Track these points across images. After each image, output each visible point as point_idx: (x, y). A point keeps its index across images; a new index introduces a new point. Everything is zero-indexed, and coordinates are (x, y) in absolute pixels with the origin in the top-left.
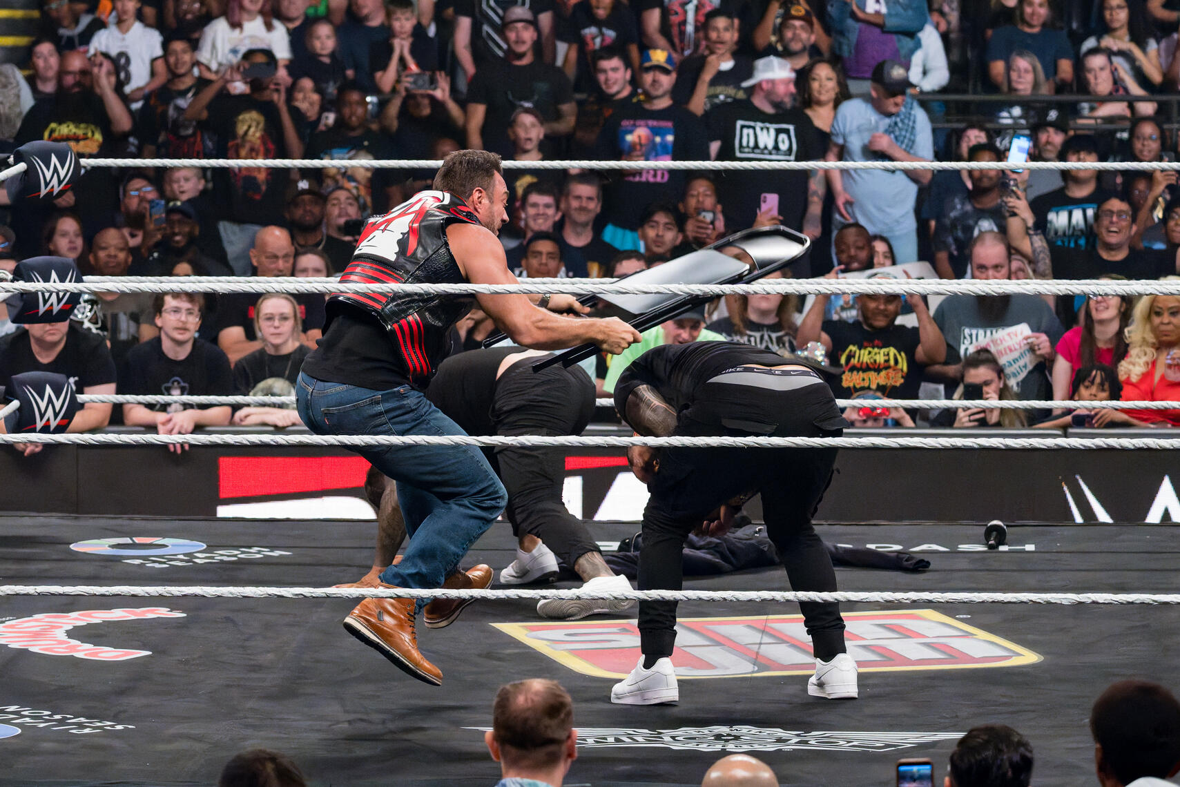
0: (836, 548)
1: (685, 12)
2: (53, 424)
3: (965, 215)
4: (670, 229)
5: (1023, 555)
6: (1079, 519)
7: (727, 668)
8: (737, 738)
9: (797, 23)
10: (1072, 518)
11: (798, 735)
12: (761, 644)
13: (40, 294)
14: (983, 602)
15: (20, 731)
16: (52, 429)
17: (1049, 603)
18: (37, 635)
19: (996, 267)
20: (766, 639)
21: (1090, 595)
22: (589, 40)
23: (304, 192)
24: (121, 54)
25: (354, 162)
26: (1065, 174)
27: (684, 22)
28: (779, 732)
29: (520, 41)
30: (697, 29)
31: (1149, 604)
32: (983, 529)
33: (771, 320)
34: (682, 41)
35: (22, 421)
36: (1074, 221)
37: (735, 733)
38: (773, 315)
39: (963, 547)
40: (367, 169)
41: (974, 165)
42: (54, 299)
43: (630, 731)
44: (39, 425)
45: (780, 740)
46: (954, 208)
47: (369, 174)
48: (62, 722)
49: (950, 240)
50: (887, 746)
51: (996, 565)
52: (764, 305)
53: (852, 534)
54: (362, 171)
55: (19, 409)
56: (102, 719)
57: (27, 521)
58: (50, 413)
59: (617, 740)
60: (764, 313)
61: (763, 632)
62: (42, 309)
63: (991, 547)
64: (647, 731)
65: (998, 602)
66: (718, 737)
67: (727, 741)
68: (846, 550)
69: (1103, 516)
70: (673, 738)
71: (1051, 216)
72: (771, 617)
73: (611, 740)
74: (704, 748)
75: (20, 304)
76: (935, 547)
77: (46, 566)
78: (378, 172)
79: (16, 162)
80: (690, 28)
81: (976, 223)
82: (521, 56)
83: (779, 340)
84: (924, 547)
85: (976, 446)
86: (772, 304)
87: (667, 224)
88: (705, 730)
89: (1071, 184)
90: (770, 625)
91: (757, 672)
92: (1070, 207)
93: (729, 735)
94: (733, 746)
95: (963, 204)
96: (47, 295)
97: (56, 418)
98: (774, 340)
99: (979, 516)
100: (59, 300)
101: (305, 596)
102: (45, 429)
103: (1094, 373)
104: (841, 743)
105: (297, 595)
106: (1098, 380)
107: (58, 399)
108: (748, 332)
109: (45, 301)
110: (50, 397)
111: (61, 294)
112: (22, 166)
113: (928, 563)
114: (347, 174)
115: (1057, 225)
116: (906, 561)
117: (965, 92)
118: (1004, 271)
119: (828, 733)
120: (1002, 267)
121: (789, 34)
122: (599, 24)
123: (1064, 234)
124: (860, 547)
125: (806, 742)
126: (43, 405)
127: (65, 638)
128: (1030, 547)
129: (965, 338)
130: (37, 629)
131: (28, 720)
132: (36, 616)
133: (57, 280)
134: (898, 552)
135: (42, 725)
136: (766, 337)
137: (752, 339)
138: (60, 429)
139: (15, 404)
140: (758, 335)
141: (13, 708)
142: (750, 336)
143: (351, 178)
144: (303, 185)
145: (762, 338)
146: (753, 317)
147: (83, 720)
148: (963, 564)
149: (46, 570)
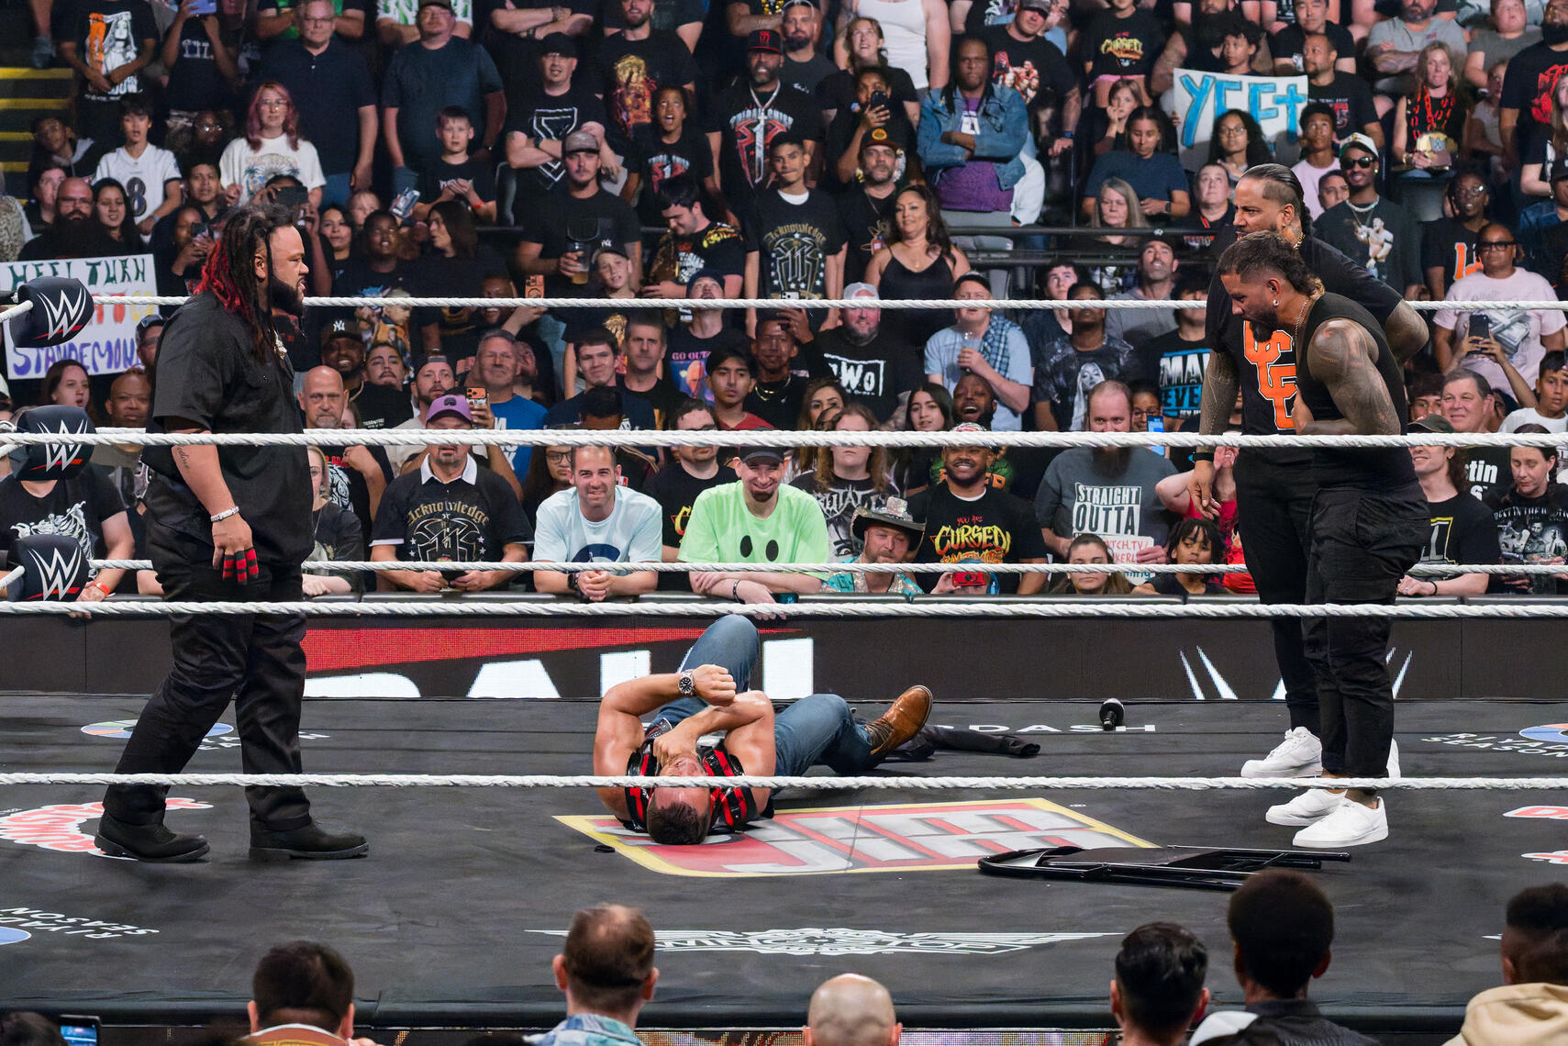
0: (936, 729)
1: (754, 134)
2: (62, 593)
3: (1067, 359)
4: (742, 375)
5: (1141, 736)
6: (1200, 696)
7: (818, 864)
8: (832, 941)
9: (880, 148)
10: (1193, 695)
11: (900, 937)
12: (855, 838)
13: (47, 446)
14: (1105, 788)
15: (29, 935)
16: (60, 598)
17: (1177, 788)
18: (45, 829)
19: (1115, 419)
20: (860, 834)
21: (1223, 779)
22: (656, 169)
23: (340, 334)
24: (134, 181)
25: (389, 300)
26: (1178, 313)
27: (752, 147)
28: (878, 935)
29: (581, 169)
30: (766, 153)
31: (1287, 789)
32: (1098, 708)
33: (861, 476)
34: (752, 167)
35: (28, 589)
36: (1189, 368)
37: (827, 936)
38: (863, 469)
39: (1077, 728)
40: (405, 308)
41: (1075, 303)
42: (63, 452)
43: (713, 933)
44: (47, 593)
45: (879, 943)
46: (1055, 353)
47: (407, 313)
48: (77, 926)
49: (1052, 388)
50: (998, 948)
51: (1112, 748)
52: (850, 460)
53: (952, 713)
54: (400, 311)
55: (24, 576)
56: (121, 923)
57: (31, 701)
58: (58, 580)
59: (699, 943)
60: (851, 468)
61: (858, 826)
62: (50, 464)
63: (1107, 728)
64: (731, 933)
65: (1122, 788)
66: (811, 940)
67: (820, 944)
68: (948, 732)
69: (1226, 692)
70: (761, 941)
71: (1164, 362)
72: (866, 808)
73: (691, 943)
74: (795, 951)
75: (24, 458)
76: (1045, 728)
77: (57, 750)
78: (416, 311)
79: (21, 300)
80: (759, 153)
81: (1079, 370)
82: (583, 185)
83: (865, 498)
84: (1033, 728)
85: (1097, 614)
86: (860, 458)
87: (738, 370)
88: (796, 933)
89: (1186, 328)
90: (864, 817)
91: (851, 868)
92: (1185, 353)
93: (823, 938)
94: (827, 949)
95: (1063, 347)
96: (55, 447)
97: (65, 585)
98: (859, 498)
99: (1095, 693)
100: (69, 454)
101: (351, 785)
102: (54, 597)
103: (1196, 529)
104: (948, 945)
105: (342, 783)
106: (1200, 537)
107: (67, 565)
108: (832, 489)
109: (53, 455)
110: (58, 562)
111: (71, 447)
112: (28, 305)
113: (1038, 747)
114: (383, 316)
115: (1170, 373)
116: (1014, 745)
117: (1067, 225)
118: (1125, 423)
119: (933, 935)
120: (1122, 419)
121: (872, 161)
122: (669, 150)
123: (1179, 380)
124: (961, 728)
125: (908, 945)
126: (50, 572)
127: (78, 833)
128: (1150, 728)
129: (1079, 494)
130: (46, 822)
131: (38, 923)
132: (46, 808)
133: (66, 430)
134: (1005, 735)
135: (54, 929)
136: (850, 495)
137: (835, 497)
138: (71, 597)
139: (20, 570)
140: (841, 492)
141: (21, 911)
142: (834, 493)
143: (387, 320)
144: (339, 326)
145: (845, 495)
146: (839, 472)
147: (100, 923)
148: (1074, 747)
149: (55, 756)
